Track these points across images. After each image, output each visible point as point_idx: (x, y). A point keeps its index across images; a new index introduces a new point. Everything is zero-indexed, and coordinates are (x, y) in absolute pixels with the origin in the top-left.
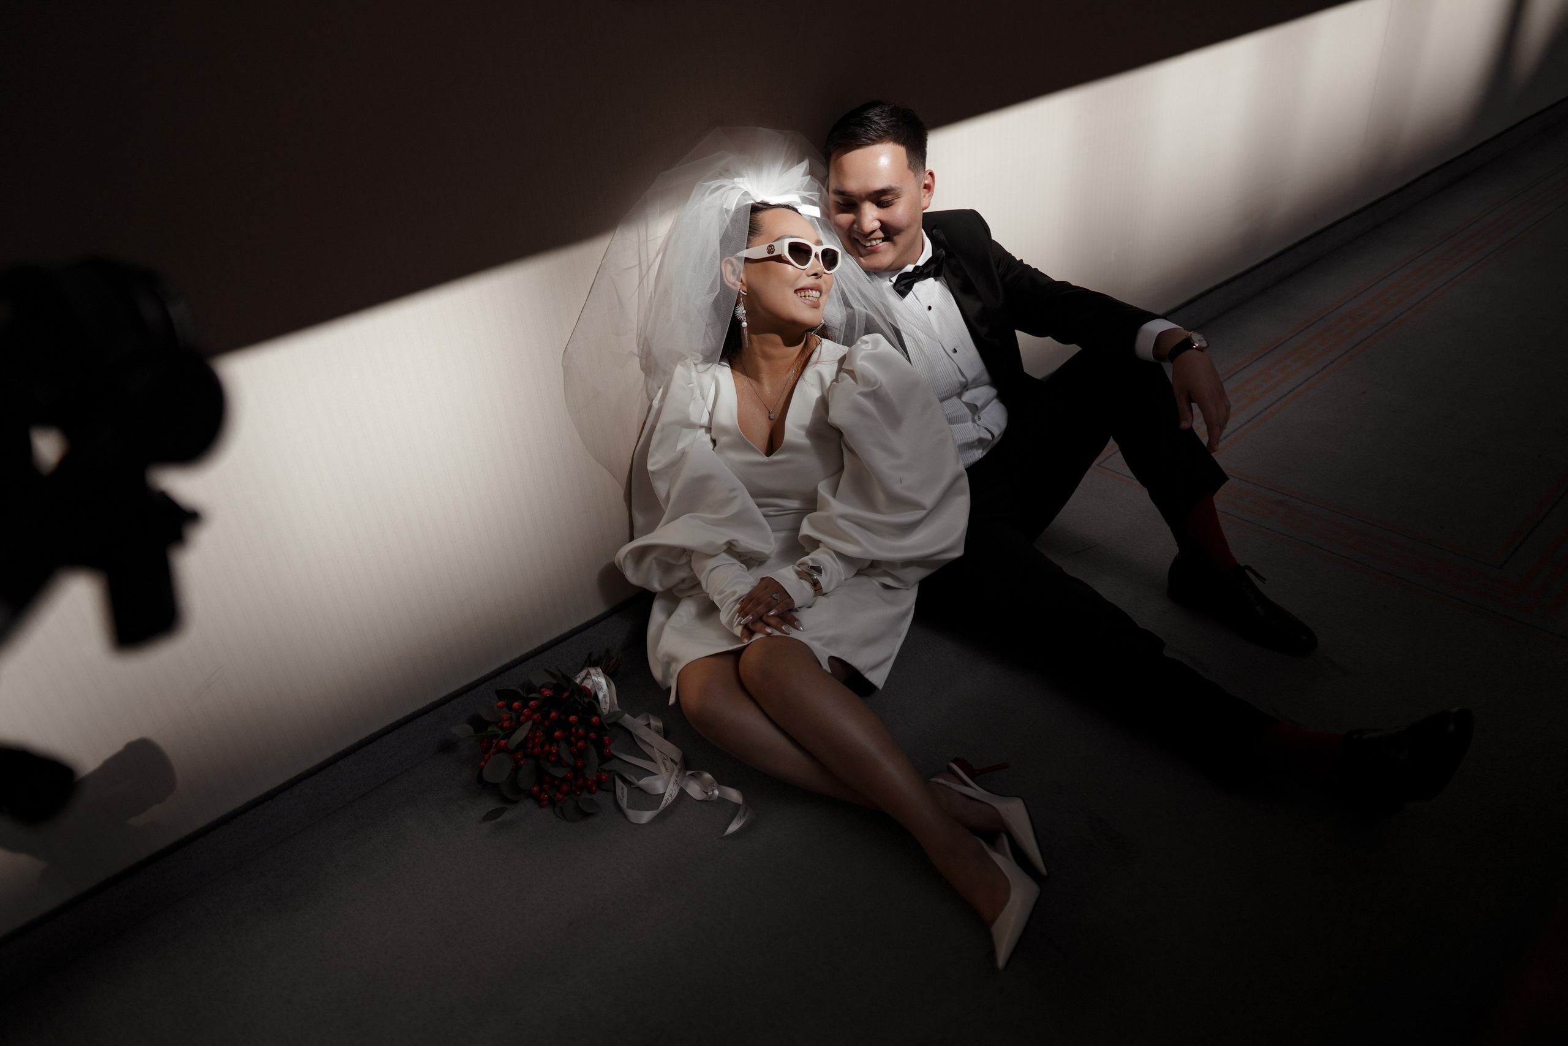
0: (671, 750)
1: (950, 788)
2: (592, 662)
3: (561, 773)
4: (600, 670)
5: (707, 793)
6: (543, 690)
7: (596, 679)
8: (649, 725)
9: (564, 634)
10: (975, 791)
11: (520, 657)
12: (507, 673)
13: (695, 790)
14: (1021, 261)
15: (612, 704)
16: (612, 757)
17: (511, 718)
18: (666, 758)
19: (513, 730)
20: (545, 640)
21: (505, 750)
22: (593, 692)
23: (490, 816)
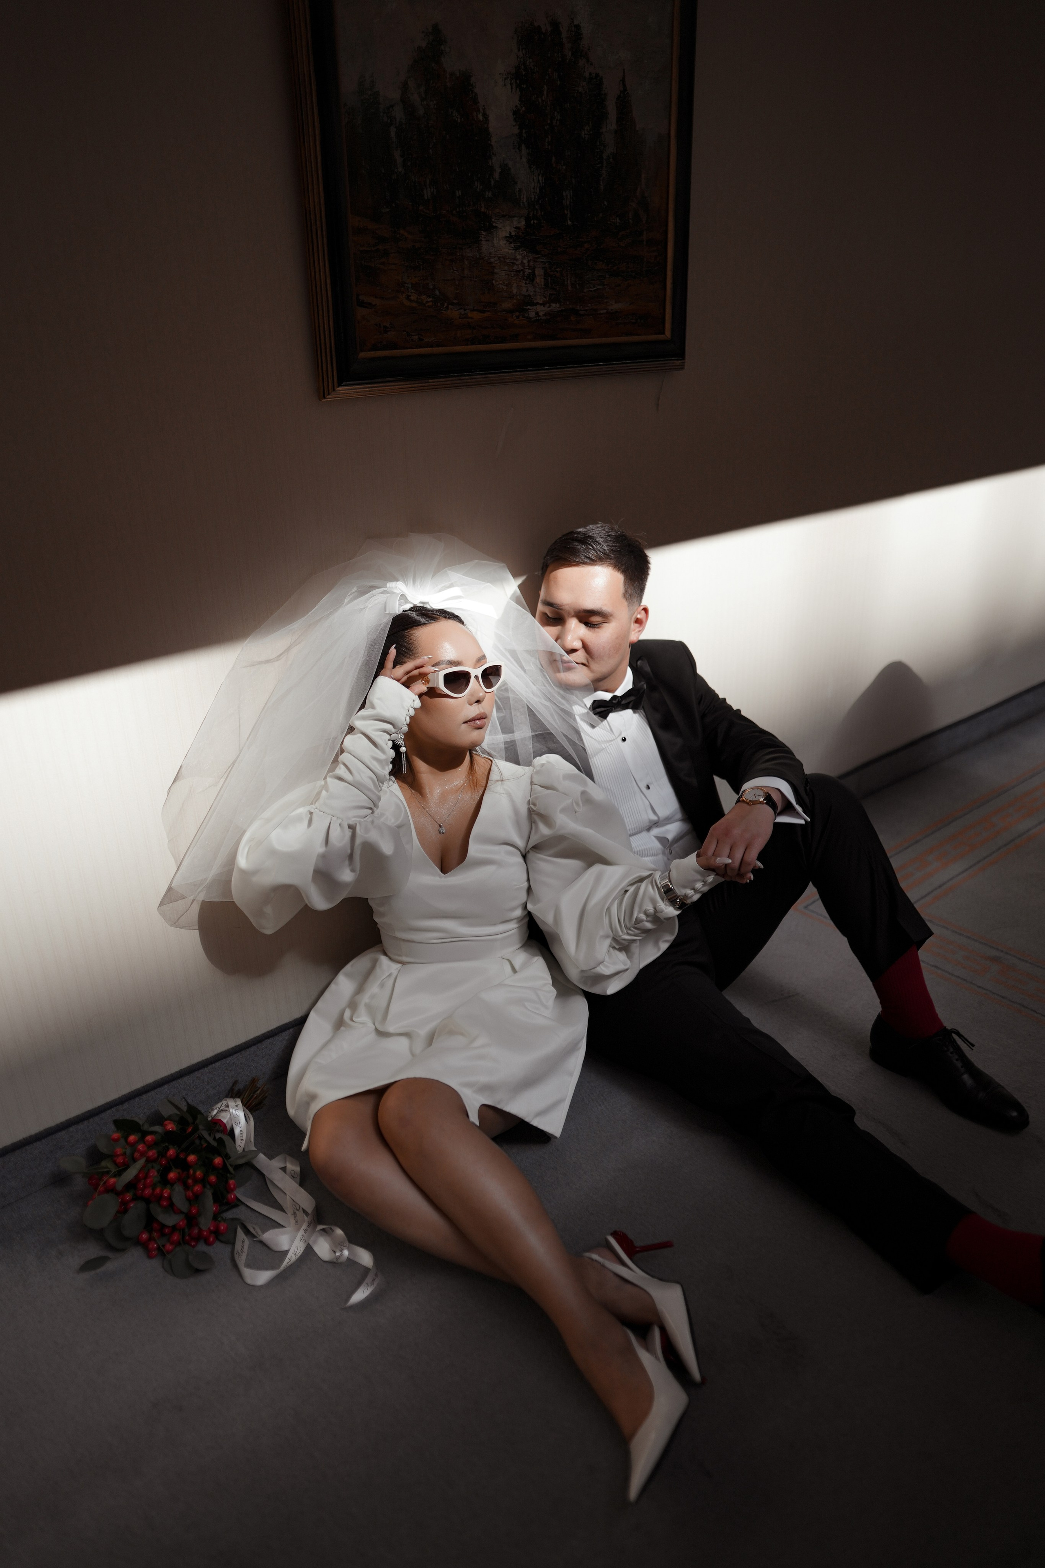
0: (305, 1200)
1: (603, 1266)
2: (233, 1093)
3: (170, 1220)
4: (239, 1103)
5: (335, 1252)
6: (166, 1122)
7: (234, 1112)
8: (284, 1169)
9: (207, 1059)
10: (633, 1273)
11: (154, 1082)
12: (137, 1099)
13: (323, 1248)
14: (724, 700)
15: (248, 1141)
16: (239, 1203)
17: (125, 1154)
18: (298, 1208)
19: (126, 1167)
20: (184, 1065)
21: (111, 1190)
22: (228, 1127)
23: (90, 1265)
